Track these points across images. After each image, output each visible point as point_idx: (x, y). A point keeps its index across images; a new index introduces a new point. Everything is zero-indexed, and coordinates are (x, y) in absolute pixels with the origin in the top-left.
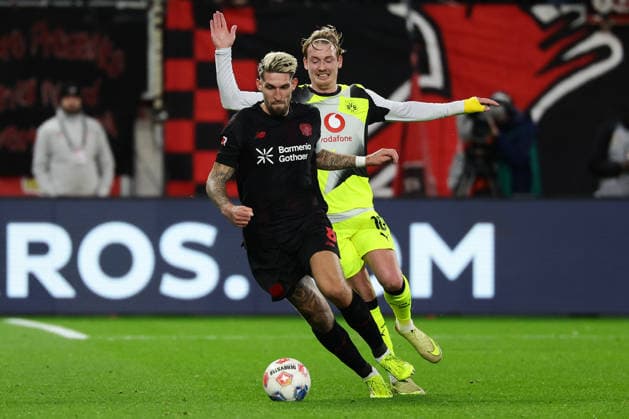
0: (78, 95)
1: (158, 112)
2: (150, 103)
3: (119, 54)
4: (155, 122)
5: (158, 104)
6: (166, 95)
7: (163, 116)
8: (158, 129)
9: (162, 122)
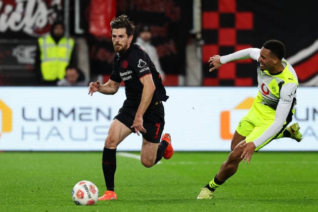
0: (149, 31)
1: (199, 40)
2: (194, 36)
3: (178, 9)
4: (197, 46)
5: (199, 36)
6: (204, 31)
7: (202, 43)
8: (199, 50)
9: (201, 46)
